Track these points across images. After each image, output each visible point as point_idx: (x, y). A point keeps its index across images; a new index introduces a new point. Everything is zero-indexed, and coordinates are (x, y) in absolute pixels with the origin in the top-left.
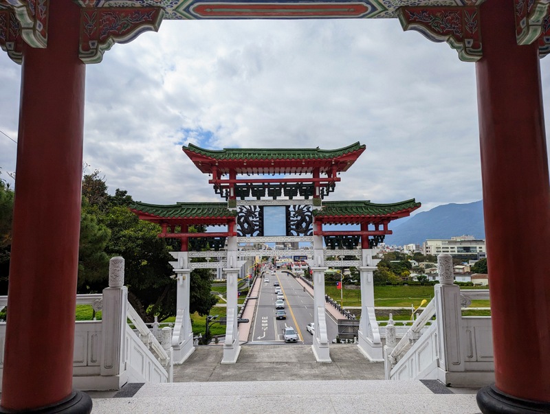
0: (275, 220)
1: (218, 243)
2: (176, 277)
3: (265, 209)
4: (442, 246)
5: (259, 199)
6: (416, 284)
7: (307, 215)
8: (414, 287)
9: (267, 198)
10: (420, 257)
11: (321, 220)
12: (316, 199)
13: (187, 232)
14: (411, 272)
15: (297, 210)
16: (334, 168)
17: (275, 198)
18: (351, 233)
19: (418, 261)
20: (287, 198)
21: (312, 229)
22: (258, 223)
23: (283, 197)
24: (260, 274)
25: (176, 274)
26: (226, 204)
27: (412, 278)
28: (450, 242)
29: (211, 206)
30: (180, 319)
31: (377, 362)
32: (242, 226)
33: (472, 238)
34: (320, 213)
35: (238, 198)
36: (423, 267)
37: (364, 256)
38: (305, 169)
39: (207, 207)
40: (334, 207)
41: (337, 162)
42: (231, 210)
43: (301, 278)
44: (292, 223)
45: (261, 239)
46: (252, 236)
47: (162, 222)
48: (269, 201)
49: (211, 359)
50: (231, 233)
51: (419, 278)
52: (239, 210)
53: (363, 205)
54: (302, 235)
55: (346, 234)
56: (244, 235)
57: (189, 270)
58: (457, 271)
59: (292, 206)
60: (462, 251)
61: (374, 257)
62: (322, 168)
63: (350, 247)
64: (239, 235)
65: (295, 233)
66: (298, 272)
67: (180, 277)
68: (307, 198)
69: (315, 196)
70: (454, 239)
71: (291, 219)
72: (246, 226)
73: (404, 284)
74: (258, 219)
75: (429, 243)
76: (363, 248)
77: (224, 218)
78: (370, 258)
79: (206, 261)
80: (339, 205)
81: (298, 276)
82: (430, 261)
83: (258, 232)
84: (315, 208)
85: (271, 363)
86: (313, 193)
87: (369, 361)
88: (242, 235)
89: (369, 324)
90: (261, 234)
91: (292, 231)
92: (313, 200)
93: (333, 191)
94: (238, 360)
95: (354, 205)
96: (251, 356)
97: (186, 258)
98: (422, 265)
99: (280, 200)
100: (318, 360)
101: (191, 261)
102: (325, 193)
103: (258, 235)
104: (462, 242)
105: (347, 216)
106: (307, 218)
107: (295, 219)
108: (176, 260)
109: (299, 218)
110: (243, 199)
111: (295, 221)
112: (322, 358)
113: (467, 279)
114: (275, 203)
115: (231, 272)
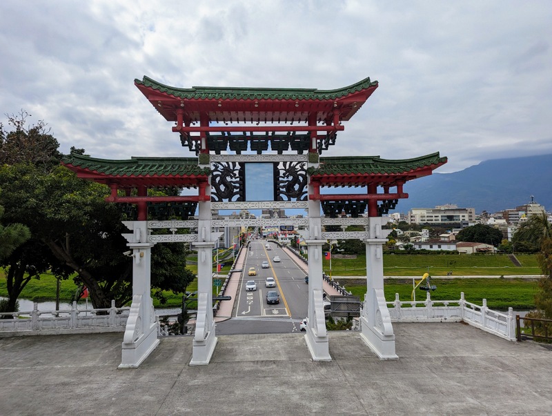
0: (259, 181)
1: (186, 210)
2: (132, 253)
3: (247, 166)
4: (426, 215)
5: (239, 153)
6: (402, 253)
7: (301, 175)
8: (401, 256)
9: (249, 152)
10: (404, 226)
11: (318, 180)
12: (312, 154)
13: (145, 195)
14: (397, 240)
15: (287, 168)
16: (337, 113)
17: (259, 153)
18: (357, 197)
19: (403, 229)
20: (276, 152)
21: (306, 192)
22: (238, 185)
23: (270, 152)
24: (246, 244)
25: (132, 250)
26: (196, 160)
27: (398, 246)
28: (435, 211)
29: (176, 163)
30: (137, 307)
31: (389, 360)
32: (218, 189)
33: (455, 207)
34: (318, 171)
35: (212, 153)
36: (408, 235)
37: (372, 226)
38: (299, 114)
39: (170, 163)
40: (334, 165)
41: (340, 105)
42: (202, 167)
43: (287, 248)
44: (281, 184)
45: (242, 205)
46: (230, 201)
47: (110, 181)
48: (252, 156)
49: (177, 357)
50: (203, 197)
51: (406, 247)
52: (213, 168)
53: (371, 162)
54: (293, 200)
55: (350, 197)
56: (220, 200)
57: (148, 244)
58: (442, 239)
59: (281, 164)
60: (445, 220)
61: (383, 227)
62: (320, 114)
63: (355, 214)
64: (213, 200)
65: (285, 197)
66: (284, 241)
67: (136, 254)
68: (300, 153)
69: (311, 150)
70: (438, 207)
71: (281, 179)
72: (222, 188)
73: (391, 253)
74: (238, 179)
75: (414, 212)
76: (370, 215)
77: (193, 177)
78: (379, 228)
79: (171, 233)
80: (341, 162)
81: (285, 245)
82: (414, 230)
83: (238, 196)
84: (310, 165)
85: (254, 362)
86: (309, 146)
87: (378, 357)
88: (217, 199)
89: (378, 310)
90: (242, 198)
91: (281, 195)
92: (309, 155)
93: (333, 144)
94: (212, 358)
95: (359, 161)
96: (230, 352)
97: (144, 229)
98: (408, 233)
99: (267, 156)
100: (314, 358)
101: (152, 234)
102: (324, 147)
103: (238, 200)
104: (446, 210)
105: (352, 175)
106: (301, 178)
107: (285, 179)
108: (132, 232)
109: (291, 178)
110: (218, 153)
111: (286, 182)
112: (320, 355)
113: (452, 248)
114: (260, 159)
115: (204, 247)
